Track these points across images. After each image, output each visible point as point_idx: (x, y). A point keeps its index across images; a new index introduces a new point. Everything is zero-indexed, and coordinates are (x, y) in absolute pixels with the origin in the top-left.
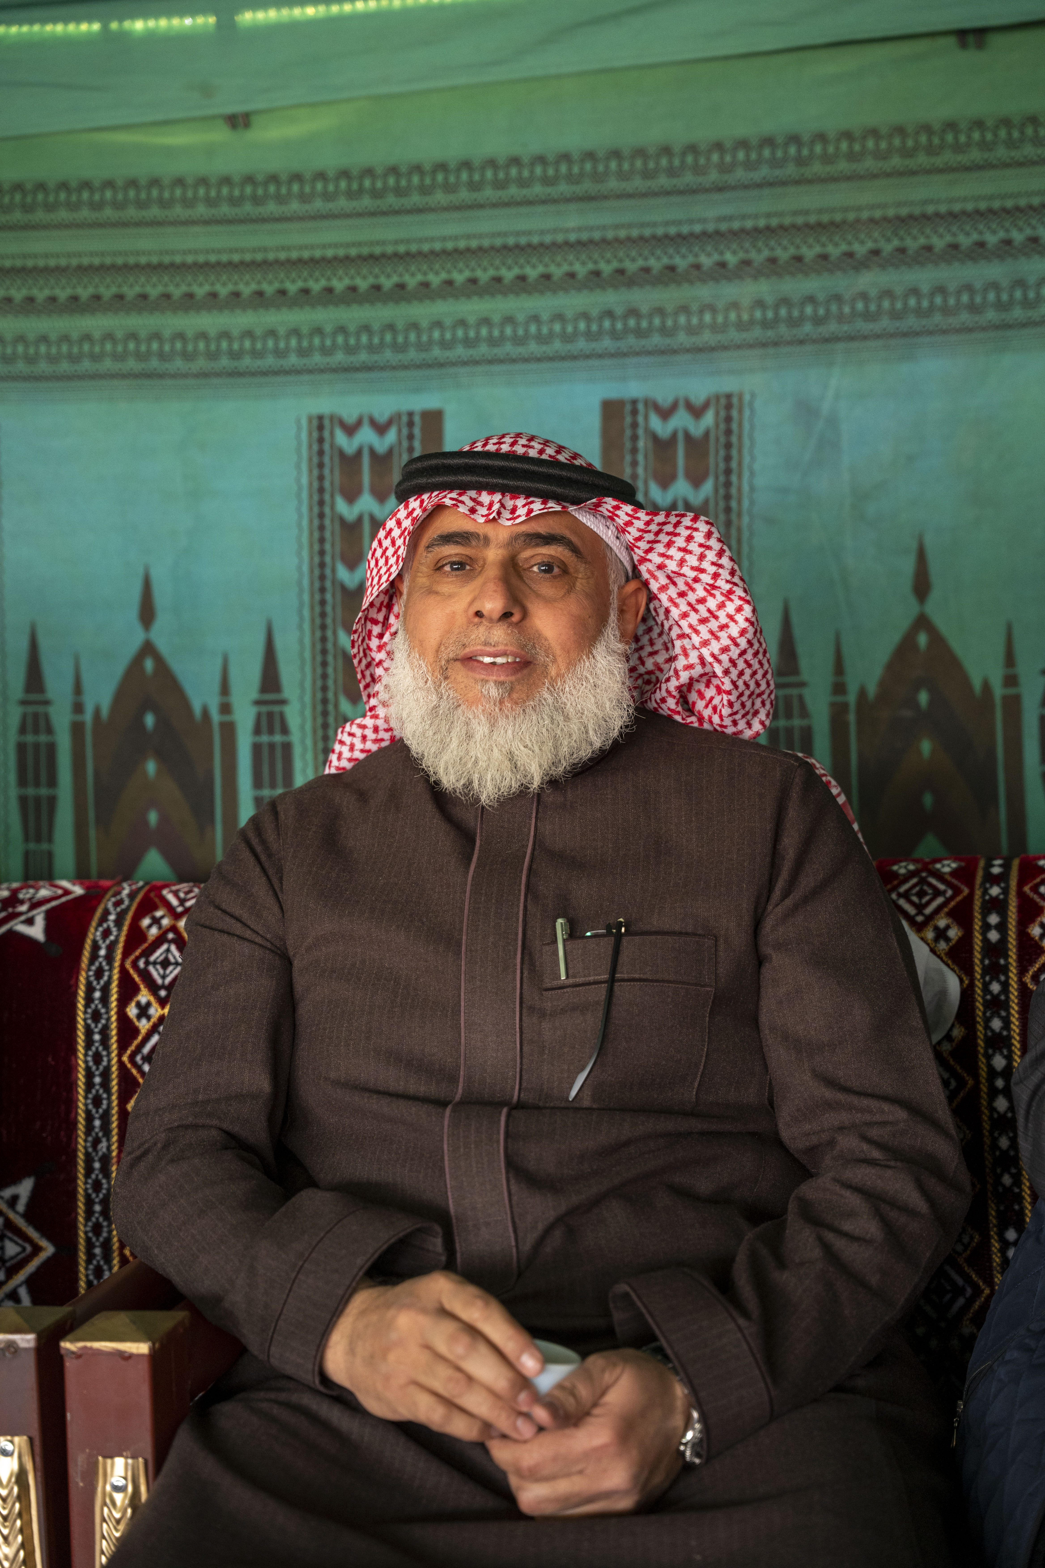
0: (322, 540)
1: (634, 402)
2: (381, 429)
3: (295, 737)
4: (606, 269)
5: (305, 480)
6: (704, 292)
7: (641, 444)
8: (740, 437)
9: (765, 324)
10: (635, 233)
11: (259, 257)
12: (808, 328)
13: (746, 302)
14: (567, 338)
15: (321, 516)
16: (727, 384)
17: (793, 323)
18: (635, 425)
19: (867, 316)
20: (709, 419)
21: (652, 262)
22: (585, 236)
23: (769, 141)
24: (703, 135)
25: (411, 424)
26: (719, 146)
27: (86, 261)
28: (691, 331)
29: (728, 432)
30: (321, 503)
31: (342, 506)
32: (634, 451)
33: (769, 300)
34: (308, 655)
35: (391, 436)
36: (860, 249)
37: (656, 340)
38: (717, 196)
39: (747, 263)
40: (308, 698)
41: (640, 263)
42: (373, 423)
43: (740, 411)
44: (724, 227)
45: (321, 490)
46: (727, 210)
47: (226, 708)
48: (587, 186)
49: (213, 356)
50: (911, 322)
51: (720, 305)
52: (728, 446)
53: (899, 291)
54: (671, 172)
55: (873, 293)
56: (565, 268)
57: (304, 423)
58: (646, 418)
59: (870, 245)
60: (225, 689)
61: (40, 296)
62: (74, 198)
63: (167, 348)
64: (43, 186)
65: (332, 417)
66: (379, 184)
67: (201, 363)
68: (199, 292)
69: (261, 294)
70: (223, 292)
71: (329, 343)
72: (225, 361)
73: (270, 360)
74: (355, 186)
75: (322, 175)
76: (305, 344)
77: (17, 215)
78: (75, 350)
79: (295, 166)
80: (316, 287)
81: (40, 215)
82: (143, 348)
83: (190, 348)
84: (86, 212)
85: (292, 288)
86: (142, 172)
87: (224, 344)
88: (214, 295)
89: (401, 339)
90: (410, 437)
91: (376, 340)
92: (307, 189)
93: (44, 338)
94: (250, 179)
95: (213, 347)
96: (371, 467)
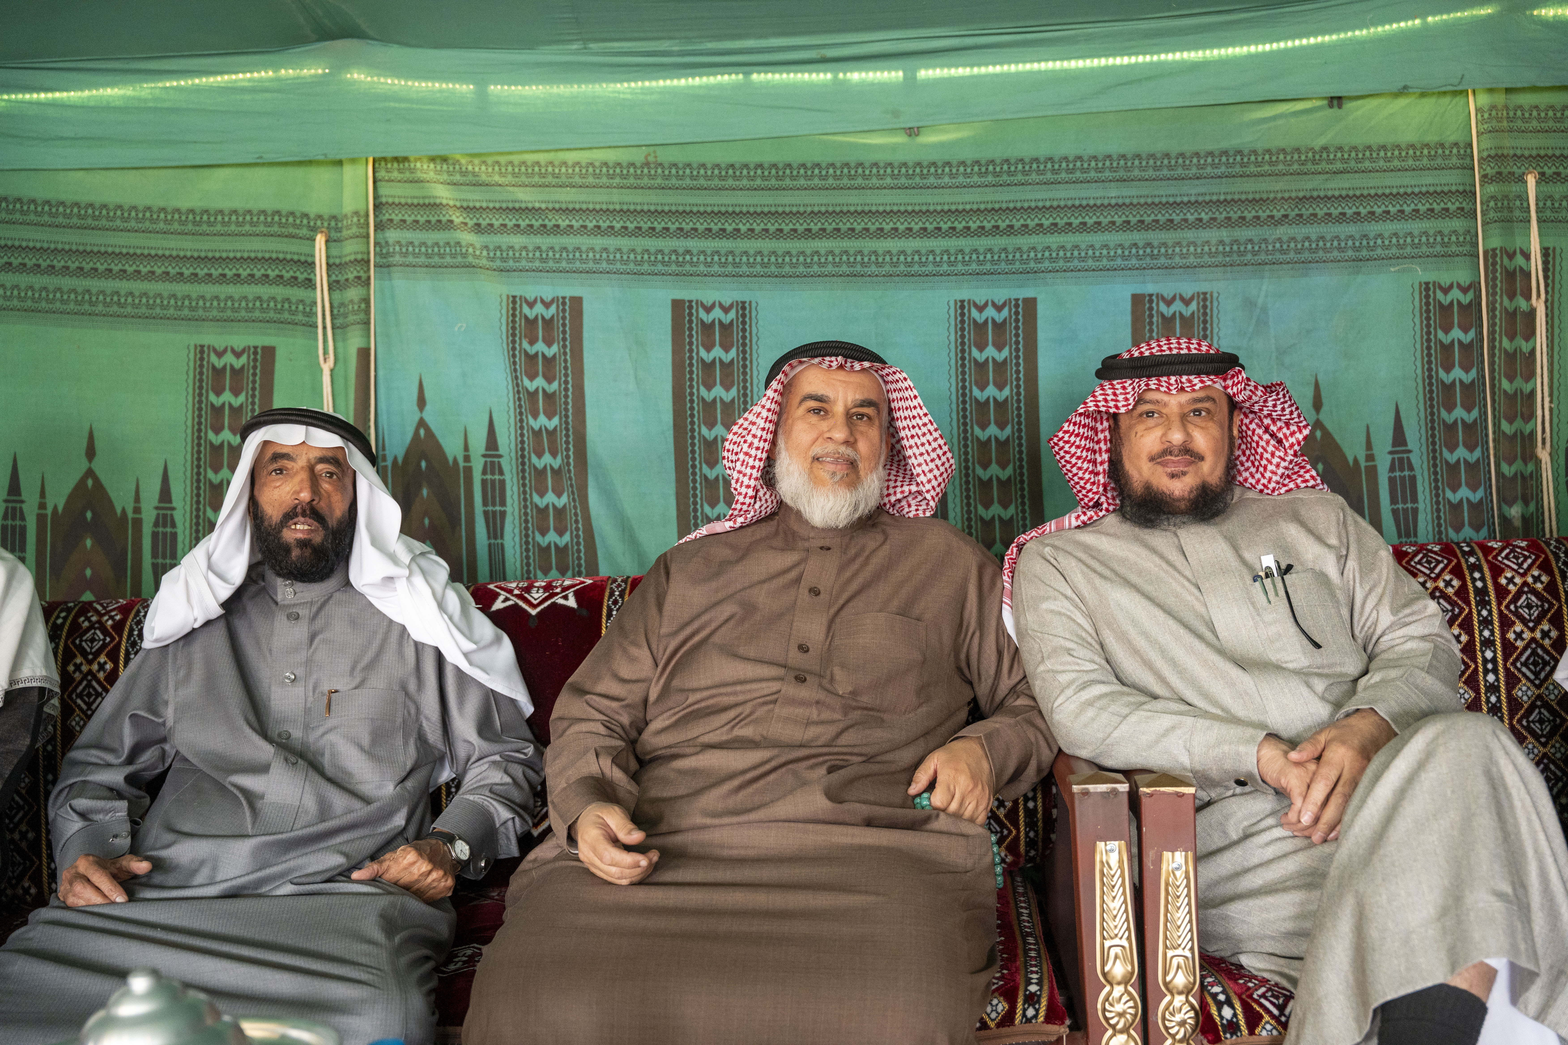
0: (963, 373)
1: (1151, 295)
2: (999, 308)
4: (1134, 220)
5: (952, 338)
6: (1190, 235)
7: (1155, 319)
8: (1212, 317)
9: (1224, 254)
10: (1149, 201)
11: (924, 208)
12: (1249, 256)
13: (1214, 241)
14: (1110, 258)
15: (963, 359)
16: (1204, 287)
17: (1240, 253)
18: (1151, 309)
19: (1282, 251)
20: (1193, 306)
21: (1159, 217)
22: (1120, 201)
23: (1225, 153)
24: (1188, 148)
25: (1017, 306)
26: (1197, 154)
27: (816, 209)
28: (1182, 256)
29: (1205, 314)
30: (963, 351)
31: (975, 353)
32: (1151, 323)
33: (1227, 240)
35: (1005, 312)
36: (1278, 215)
37: (1163, 261)
38: (1197, 182)
39: (1214, 219)
41: (1153, 217)
42: (994, 305)
43: (1212, 302)
44: (1200, 199)
45: (963, 344)
46: (1202, 190)
48: (1121, 173)
49: (895, 265)
50: (1306, 255)
51: (1199, 243)
52: (1205, 322)
53: (1299, 238)
54: (1170, 168)
55: (1285, 239)
56: (1109, 219)
57: (952, 304)
58: (1158, 304)
59: (1282, 212)
61: (786, 229)
62: (809, 173)
63: (866, 259)
64: (789, 166)
65: (969, 301)
66: (998, 169)
67: (887, 268)
68: (887, 228)
69: (925, 229)
70: (901, 228)
71: (967, 258)
72: (902, 268)
73: (931, 268)
74: (983, 170)
75: (963, 163)
76: (952, 259)
77: (773, 182)
78: (809, 260)
79: (947, 158)
80: (959, 226)
81: (788, 182)
82: (852, 259)
83: (880, 260)
84: (816, 181)
85: (944, 227)
86: (852, 159)
87: (902, 258)
88: (896, 229)
89: (1010, 257)
90: (1017, 313)
91: (996, 258)
92: (954, 171)
93: (788, 253)
94: (919, 164)
95: (895, 260)
96: (993, 330)
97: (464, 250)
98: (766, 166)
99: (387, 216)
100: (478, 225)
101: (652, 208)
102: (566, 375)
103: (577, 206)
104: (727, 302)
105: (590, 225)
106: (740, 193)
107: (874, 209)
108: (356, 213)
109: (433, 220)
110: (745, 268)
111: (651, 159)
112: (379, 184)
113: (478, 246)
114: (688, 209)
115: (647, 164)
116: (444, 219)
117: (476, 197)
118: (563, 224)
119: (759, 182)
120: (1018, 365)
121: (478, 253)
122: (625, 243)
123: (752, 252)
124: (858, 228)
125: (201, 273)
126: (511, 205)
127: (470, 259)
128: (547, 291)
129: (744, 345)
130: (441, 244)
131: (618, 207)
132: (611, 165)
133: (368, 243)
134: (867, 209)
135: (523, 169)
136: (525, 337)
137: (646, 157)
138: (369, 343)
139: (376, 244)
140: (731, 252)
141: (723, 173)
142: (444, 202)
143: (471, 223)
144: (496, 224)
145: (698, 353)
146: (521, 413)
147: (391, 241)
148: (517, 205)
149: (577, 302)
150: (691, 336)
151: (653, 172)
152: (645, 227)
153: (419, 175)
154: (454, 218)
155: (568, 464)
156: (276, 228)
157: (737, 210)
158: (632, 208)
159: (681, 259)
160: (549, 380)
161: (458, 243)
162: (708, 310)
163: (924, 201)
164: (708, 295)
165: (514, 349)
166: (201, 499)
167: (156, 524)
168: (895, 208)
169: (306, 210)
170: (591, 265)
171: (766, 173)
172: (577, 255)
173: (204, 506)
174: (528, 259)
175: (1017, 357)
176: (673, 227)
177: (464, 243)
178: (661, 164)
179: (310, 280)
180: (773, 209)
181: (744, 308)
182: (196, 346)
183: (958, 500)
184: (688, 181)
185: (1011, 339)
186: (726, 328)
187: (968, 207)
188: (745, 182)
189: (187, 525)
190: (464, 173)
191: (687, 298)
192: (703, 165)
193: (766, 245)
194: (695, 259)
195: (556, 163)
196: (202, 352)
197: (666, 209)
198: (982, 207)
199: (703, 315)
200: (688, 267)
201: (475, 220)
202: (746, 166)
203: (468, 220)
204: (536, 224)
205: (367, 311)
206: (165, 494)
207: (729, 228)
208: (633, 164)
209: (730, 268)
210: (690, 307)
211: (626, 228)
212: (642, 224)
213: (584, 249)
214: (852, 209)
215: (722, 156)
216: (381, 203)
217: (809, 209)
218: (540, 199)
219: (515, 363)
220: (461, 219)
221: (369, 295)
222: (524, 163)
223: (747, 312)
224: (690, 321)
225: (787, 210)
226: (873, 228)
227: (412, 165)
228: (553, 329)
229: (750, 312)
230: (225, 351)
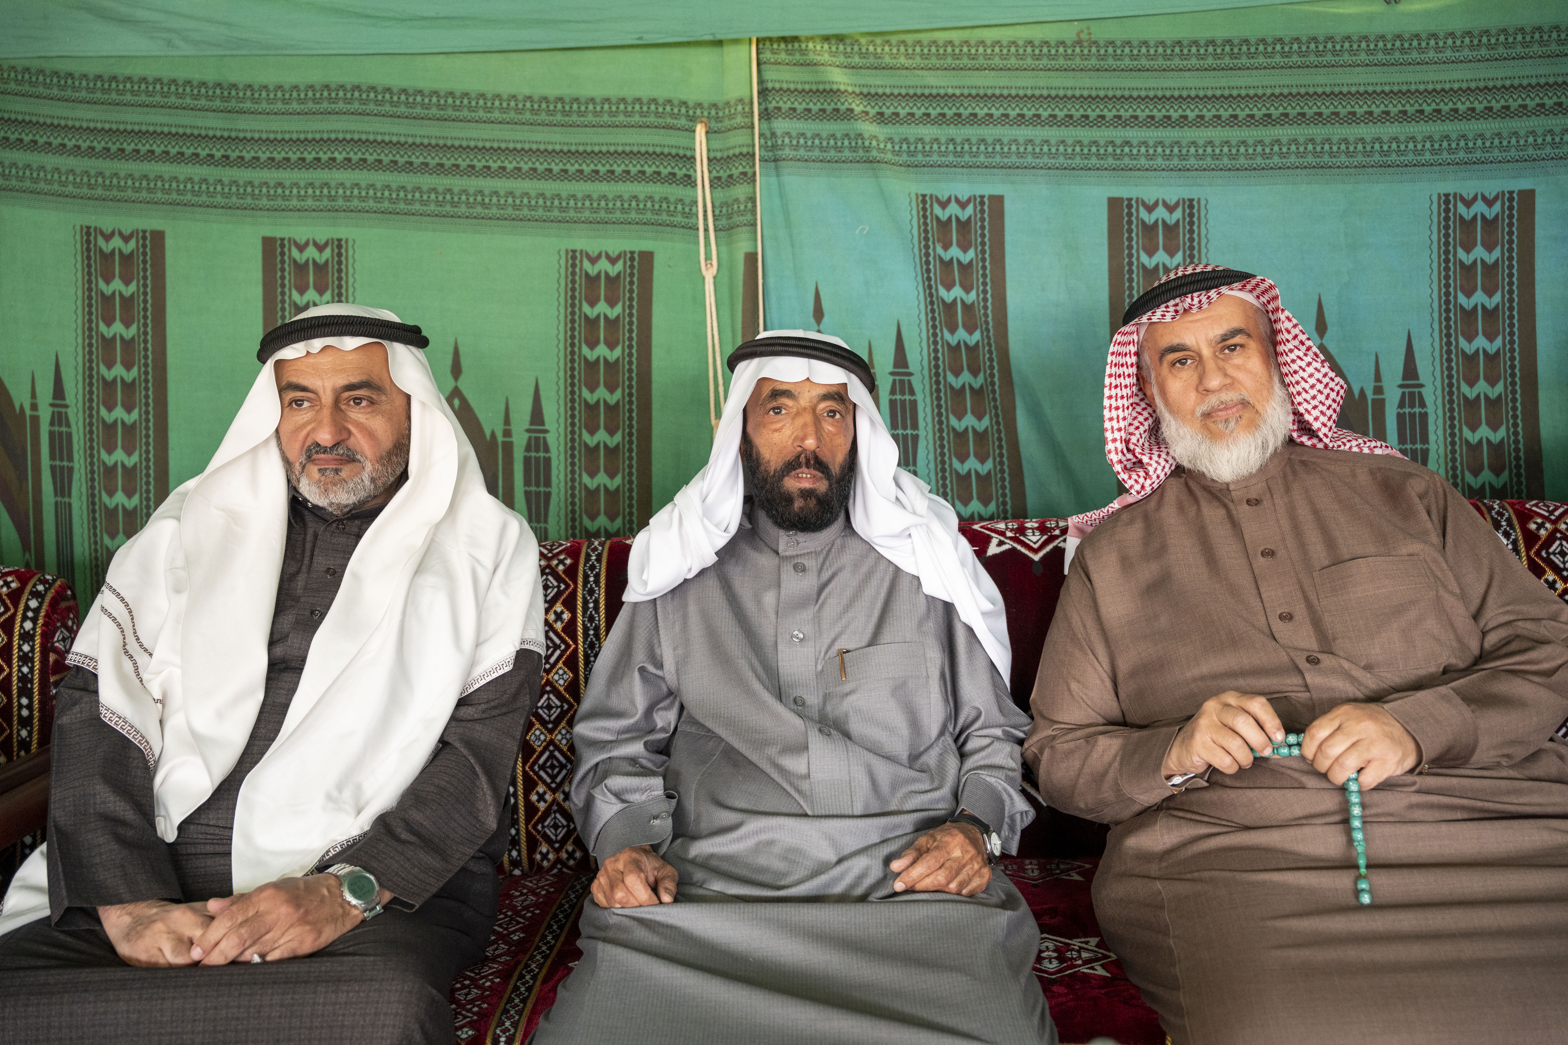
0: (1447, 277)
2: (1490, 203)
3: (1430, 409)
5: (1435, 237)
11: (1404, 88)
15: (1447, 261)
25: (1511, 199)
27: (1277, 91)
30: (1447, 252)
31: (1461, 254)
34: (1437, 354)
35: (1497, 207)
40: (1438, 383)
42: (1484, 198)
45: (1447, 243)
47: (1378, 390)
49: (1369, 154)
57: (1435, 199)
60: (1378, 377)
61: (1242, 115)
62: (1270, 49)
63: (1335, 148)
64: (1246, 41)
65: (1455, 195)
66: (1493, 41)
67: (1360, 158)
68: (1360, 111)
69: (1405, 113)
70: (1377, 111)
71: (1454, 145)
72: (1377, 157)
73: (1410, 157)
74: (1476, 42)
75: (1452, 34)
76: (1437, 146)
77: (1227, 61)
78: (1268, 150)
79: (1432, 28)
80: (1446, 109)
81: (1244, 60)
82: (1318, 149)
83: (1351, 149)
84: (1278, 59)
85: (1428, 109)
86: (1320, 32)
87: (1377, 146)
88: (1371, 113)
89: (1505, 143)
90: (1511, 208)
91: (1488, 144)
92: (1441, 44)
93: (1243, 142)
94: (1399, 37)
95: (1368, 148)
96: (1482, 228)
97: (867, 143)
98: (1219, 42)
99: (774, 104)
100: (881, 114)
101: (1086, 93)
102: (985, 284)
103: (997, 92)
104: (1172, 200)
105: (1013, 114)
106: (1187, 74)
107: (1345, 90)
108: (741, 100)
109: (829, 108)
110: (1192, 161)
111: (1084, 36)
112: (763, 67)
113: (882, 138)
114: (1127, 93)
115: (1079, 42)
116: (843, 108)
117: (878, 81)
118: (981, 112)
119: (1210, 61)
120: (1511, 267)
121: (882, 146)
122: (1053, 133)
123: (1201, 142)
124: (1326, 112)
125: (572, 169)
126: (919, 92)
127: (874, 153)
128: (963, 188)
129: (1192, 248)
130: (839, 135)
131: (1045, 93)
132: (1037, 43)
133: (753, 135)
134: (1336, 90)
135: (933, 49)
136: (939, 241)
137: (1078, 35)
138: (756, 247)
139: (761, 135)
140: (1177, 143)
141: (1169, 52)
142: (842, 88)
143: (872, 112)
144: (903, 112)
145: (1138, 259)
146: (934, 327)
147: (779, 133)
148: (927, 92)
149: (997, 202)
150: (1130, 239)
151: (1086, 52)
152: (1077, 115)
153: (811, 56)
154: (854, 106)
155: (993, 384)
156: (652, 119)
157: (1185, 94)
158: (1061, 93)
159: (1118, 151)
160: (967, 289)
161: (860, 136)
162: (1150, 209)
163: (1404, 80)
164: (1150, 191)
165: (927, 255)
166: (576, 421)
167: (528, 449)
168: (1370, 89)
169: (683, 97)
170: (1014, 159)
171: (1219, 51)
172: (998, 147)
173: (580, 429)
174: (940, 153)
175: (1510, 258)
176: (1109, 115)
177: (866, 136)
178: (1095, 42)
179: (689, 177)
180: (1226, 93)
181: (1191, 207)
182: (567, 251)
183: (1440, 422)
184: (1127, 62)
185: (1503, 237)
186: (1171, 230)
187: (1456, 86)
188: (1194, 61)
189: (562, 449)
190: (863, 55)
191: (1125, 196)
192: (1145, 43)
193: (1217, 134)
194: (1135, 151)
195: (973, 43)
196: (574, 258)
197: (1102, 93)
198: (1473, 85)
199: (1144, 214)
200: (1127, 161)
201: (877, 109)
202: (1196, 43)
203: (868, 109)
204: (949, 113)
205: (754, 212)
206: (537, 416)
207: (1175, 115)
208: (1062, 43)
209: (1175, 161)
210: (1130, 206)
211: (1054, 116)
212: (1073, 111)
213: (1005, 140)
214: (1320, 90)
215: (1167, 32)
216: (767, 89)
217: (1269, 92)
218: (954, 84)
219: (928, 271)
220: (861, 108)
221: (755, 192)
222: (934, 42)
223: (1195, 211)
224: (1130, 223)
225: (1243, 92)
226: (1343, 112)
227: (803, 46)
228: (969, 232)
229: (1199, 211)
230: (599, 256)
